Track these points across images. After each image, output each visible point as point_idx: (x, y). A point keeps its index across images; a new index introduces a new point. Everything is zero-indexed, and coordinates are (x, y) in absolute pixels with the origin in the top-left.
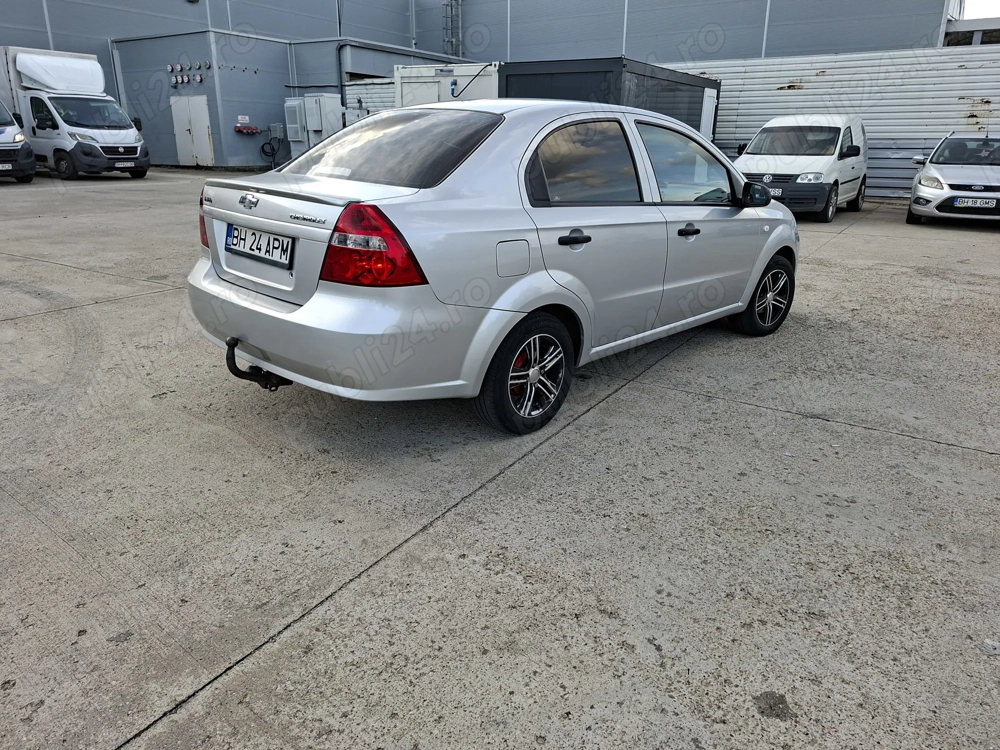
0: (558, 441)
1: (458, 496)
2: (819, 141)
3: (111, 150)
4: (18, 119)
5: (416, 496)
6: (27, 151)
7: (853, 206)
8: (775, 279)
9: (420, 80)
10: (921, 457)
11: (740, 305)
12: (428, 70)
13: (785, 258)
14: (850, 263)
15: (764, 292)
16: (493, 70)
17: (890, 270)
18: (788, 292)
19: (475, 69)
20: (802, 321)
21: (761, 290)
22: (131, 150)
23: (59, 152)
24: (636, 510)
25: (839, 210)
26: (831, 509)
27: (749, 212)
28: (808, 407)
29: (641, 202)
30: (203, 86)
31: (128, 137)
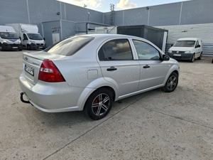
0: (106, 122)
1: (71, 140)
2: (190, 43)
3: (38, 44)
4: (20, 38)
5: (60, 139)
6: (21, 44)
7: (199, 59)
8: (173, 78)
9: (100, 30)
10: (207, 134)
11: (163, 85)
12: (102, 28)
13: (175, 73)
14: (196, 73)
15: (170, 81)
16: (116, 28)
17: (206, 75)
18: (176, 81)
19: (112, 27)
20: (181, 88)
21: (169, 81)
22: (42, 44)
23: (28, 45)
24: (119, 148)
25: (195, 59)
26: (177, 152)
27: (164, 62)
28: (177, 115)
29: (133, 59)
30: (59, 31)
31: (42, 42)
